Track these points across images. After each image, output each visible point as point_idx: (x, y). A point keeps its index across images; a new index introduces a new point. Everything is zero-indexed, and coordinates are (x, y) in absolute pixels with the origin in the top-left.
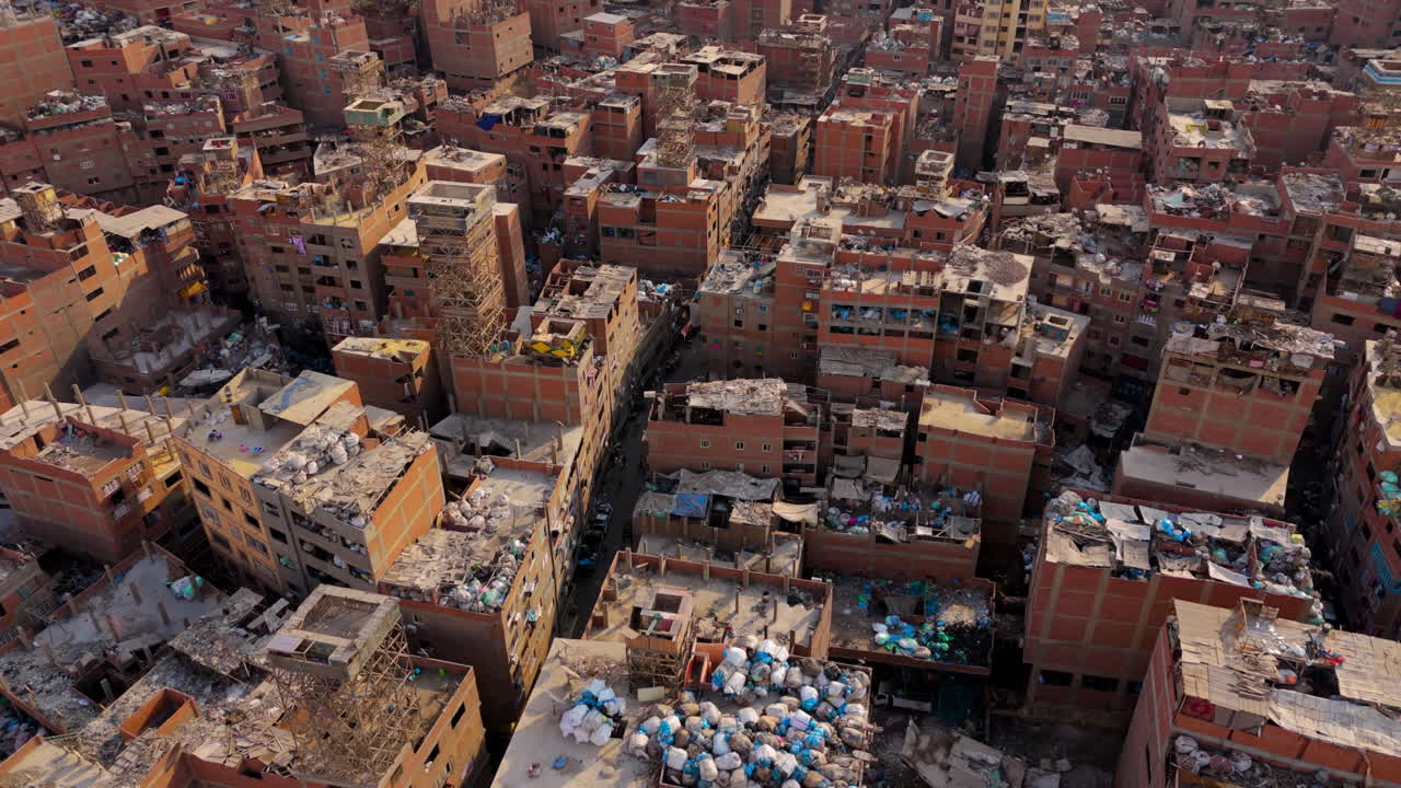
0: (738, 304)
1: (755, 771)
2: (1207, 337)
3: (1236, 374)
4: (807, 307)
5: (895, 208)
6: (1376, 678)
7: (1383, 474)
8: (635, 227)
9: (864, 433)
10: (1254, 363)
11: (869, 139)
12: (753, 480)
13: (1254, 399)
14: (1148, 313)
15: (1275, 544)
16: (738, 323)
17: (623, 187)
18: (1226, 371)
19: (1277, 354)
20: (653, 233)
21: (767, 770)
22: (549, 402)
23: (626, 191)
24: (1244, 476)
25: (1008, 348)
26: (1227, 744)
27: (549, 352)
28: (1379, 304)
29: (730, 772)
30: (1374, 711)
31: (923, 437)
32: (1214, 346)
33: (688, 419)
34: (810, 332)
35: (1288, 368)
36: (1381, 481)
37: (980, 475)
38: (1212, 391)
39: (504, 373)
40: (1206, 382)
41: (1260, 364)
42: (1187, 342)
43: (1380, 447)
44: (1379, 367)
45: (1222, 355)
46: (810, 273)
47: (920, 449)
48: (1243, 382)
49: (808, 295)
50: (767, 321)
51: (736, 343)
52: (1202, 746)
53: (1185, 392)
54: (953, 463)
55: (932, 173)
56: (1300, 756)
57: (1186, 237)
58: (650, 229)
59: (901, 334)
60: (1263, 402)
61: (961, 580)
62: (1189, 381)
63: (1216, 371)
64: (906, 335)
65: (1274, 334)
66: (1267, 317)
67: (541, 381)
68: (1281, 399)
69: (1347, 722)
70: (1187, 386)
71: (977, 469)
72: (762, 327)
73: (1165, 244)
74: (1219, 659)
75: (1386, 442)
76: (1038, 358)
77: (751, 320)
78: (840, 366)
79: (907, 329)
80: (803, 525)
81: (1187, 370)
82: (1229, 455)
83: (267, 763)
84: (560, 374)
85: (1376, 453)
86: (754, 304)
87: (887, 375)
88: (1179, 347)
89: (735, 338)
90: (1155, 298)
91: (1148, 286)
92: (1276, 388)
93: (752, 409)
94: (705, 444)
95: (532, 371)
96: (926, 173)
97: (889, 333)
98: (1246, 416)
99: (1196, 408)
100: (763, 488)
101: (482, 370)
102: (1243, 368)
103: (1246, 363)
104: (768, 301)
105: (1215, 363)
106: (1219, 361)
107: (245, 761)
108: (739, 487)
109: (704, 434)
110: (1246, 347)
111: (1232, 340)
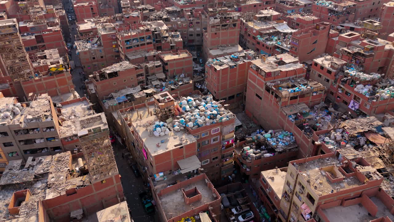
0: (92, 52)
1: (210, 117)
2: (217, 18)
3: (225, 25)
4: (114, 46)
5: (117, 20)
6: (289, 59)
7: (257, 36)
8: (38, 45)
9: (152, 68)
10: (228, 22)
11: (92, 9)
12: (133, 88)
13: (229, 30)
14: (191, 27)
15: (250, 54)
16: (94, 58)
17: (25, 34)
18: (223, 26)
19: (231, 18)
20: (44, 45)
21: (212, 115)
22: (62, 87)
23: (27, 35)
24: (233, 48)
25: (168, 42)
26: (275, 80)
27: (57, 70)
28: (235, 9)
29: (205, 120)
30: (292, 64)
31: (167, 64)
32: (219, 20)
33: (108, 78)
34: (117, 54)
35: (234, 21)
36: (257, 38)
37: (183, 69)
38: (221, 31)
39: (43, 82)
40: (219, 30)
41: (228, 21)
42: (214, 21)
43: (254, 31)
44: (244, 19)
45: (221, 22)
46: (112, 36)
47: (167, 67)
48: (226, 27)
49: (113, 43)
50: (103, 54)
51: (95, 65)
52: (271, 83)
53: (216, 34)
54: (175, 68)
55: (126, 6)
56: (286, 76)
57: (189, 9)
58: (43, 44)
59: (144, 44)
60: (231, 30)
61: (191, 93)
62: (216, 31)
63: (221, 26)
64: (146, 44)
65: (228, 14)
66: (226, 11)
67: (58, 80)
68: (234, 29)
69: (290, 67)
70: (216, 32)
71: (181, 67)
72: (102, 57)
73: (187, 11)
74: (266, 66)
75: (256, 30)
76: (176, 42)
77: (98, 56)
78: (134, 57)
79: (145, 42)
80: (153, 93)
81: (215, 28)
82: (227, 46)
83: (76, 187)
84: (64, 75)
85: (254, 34)
86: (98, 50)
87: (147, 55)
88: (213, 22)
89: (94, 63)
90: (191, 23)
91: (189, 20)
92: (233, 26)
93: (125, 68)
94: (115, 84)
95: (54, 78)
96: (125, 6)
97: (142, 45)
98: (228, 35)
99: (219, 37)
100: (137, 89)
101: (35, 83)
102: (226, 24)
103: (226, 22)
104: (101, 48)
105: (220, 24)
106: (221, 23)
107: (67, 191)
108: (130, 91)
109: (114, 80)
110: (225, 18)
111: (222, 17)
